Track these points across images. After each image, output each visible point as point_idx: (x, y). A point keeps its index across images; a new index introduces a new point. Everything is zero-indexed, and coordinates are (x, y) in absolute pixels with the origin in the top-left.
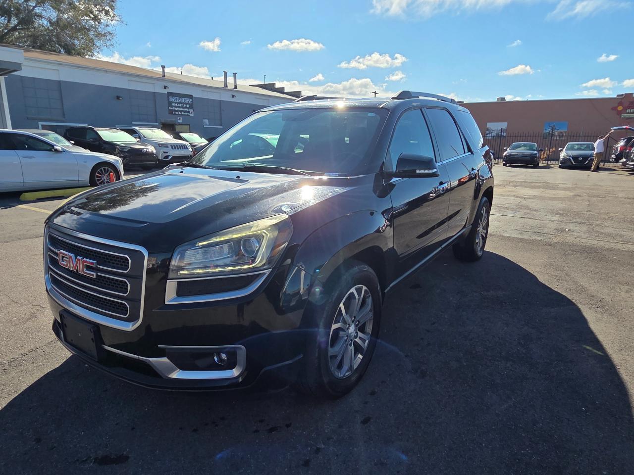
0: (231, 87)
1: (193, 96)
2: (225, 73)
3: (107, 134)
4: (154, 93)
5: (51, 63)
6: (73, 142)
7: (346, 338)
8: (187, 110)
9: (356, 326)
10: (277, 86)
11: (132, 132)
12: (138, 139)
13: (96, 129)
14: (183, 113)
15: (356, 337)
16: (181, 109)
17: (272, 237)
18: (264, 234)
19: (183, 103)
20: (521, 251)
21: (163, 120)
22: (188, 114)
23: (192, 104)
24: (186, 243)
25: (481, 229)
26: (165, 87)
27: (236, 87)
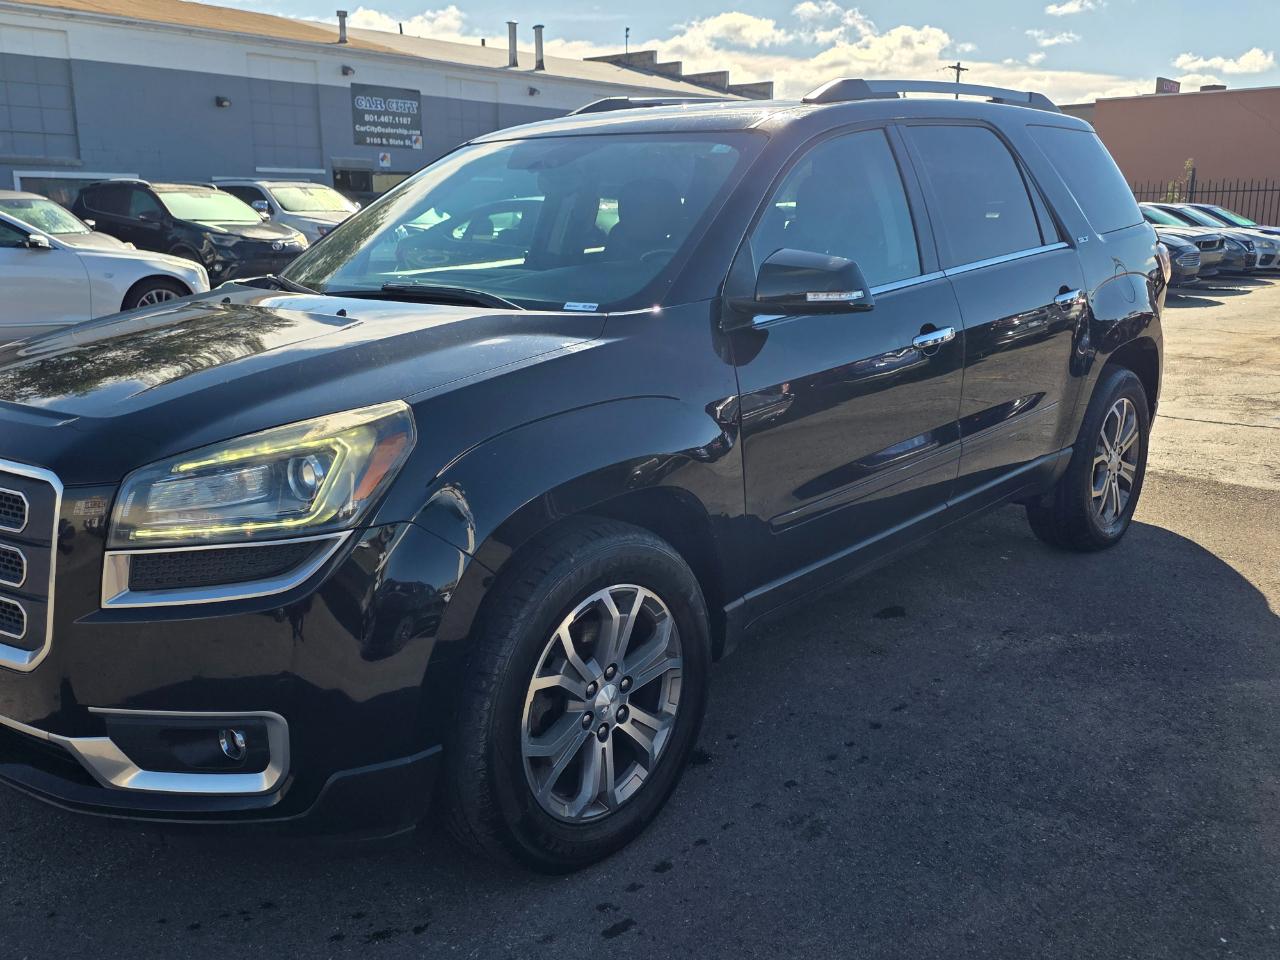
0: (526, 64)
1: (422, 93)
2: (512, 27)
3: (184, 202)
4: (316, 89)
5: (46, 13)
6: (92, 223)
7: (587, 718)
8: (405, 132)
9: (622, 690)
10: (661, 59)
11: (250, 195)
12: (265, 215)
13: (155, 187)
14: (392, 141)
15: (622, 720)
16: (389, 130)
17: (358, 453)
18: (337, 448)
19: (394, 114)
20: (1252, 526)
21: (341, 161)
22: (408, 142)
23: (419, 114)
24: (151, 465)
25: (1116, 459)
26: (346, 71)
27: (540, 65)
